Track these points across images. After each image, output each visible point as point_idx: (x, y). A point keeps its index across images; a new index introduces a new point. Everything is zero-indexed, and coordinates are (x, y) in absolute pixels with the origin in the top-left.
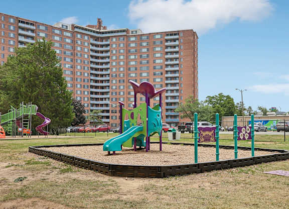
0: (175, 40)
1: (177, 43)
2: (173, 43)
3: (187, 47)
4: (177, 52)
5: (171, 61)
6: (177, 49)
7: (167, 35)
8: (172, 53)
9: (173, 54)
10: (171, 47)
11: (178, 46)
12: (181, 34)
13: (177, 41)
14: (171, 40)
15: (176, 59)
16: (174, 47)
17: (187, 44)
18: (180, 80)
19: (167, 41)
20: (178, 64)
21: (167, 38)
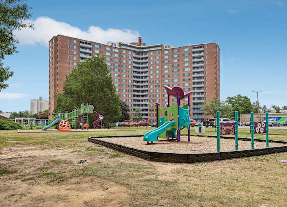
0: (200, 52)
1: (202, 54)
2: (199, 55)
3: (210, 57)
4: (202, 62)
5: (197, 69)
6: (202, 59)
7: (194, 48)
8: (198, 62)
10: (197, 57)
11: (203, 57)
12: (206, 47)
14: (197, 52)
15: (202, 67)
16: (200, 58)
17: (210, 55)
18: (205, 84)
19: (194, 53)
20: (203, 72)
21: (194, 50)
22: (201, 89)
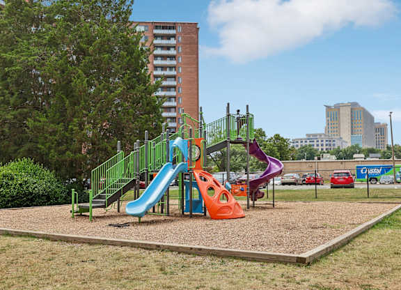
0: (169, 37)
1: (173, 41)
2: (165, 42)
3: (187, 50)
4: (172, 57)
5: (162, 70)
6: (172, 52)
7: (157, 27)
8: (164, 57)
9: (165, 59)
10: (163, 47)
11: (174, 47)
12: (179, 29)
13: (173, 39)
14: (163, 37)
15: (171, 68)
16: (168, 48)
17: (188, 46)
18: (178, 103)
19: (156, 36)
20: (174, 77)
21: (156, 31)
22: (170, 111)
